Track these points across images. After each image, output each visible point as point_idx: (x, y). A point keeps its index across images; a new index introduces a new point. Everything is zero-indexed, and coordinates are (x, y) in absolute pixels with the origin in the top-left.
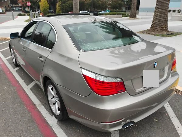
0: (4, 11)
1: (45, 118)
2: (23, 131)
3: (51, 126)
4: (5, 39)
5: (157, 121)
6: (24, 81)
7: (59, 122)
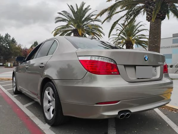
0: (12, 66)
1: (38, 125)
2: (11, 133)
3: (43, 130)
4: (9, 80)
5: (158, 129)
6: (21, 103)
7: (51, 128)
